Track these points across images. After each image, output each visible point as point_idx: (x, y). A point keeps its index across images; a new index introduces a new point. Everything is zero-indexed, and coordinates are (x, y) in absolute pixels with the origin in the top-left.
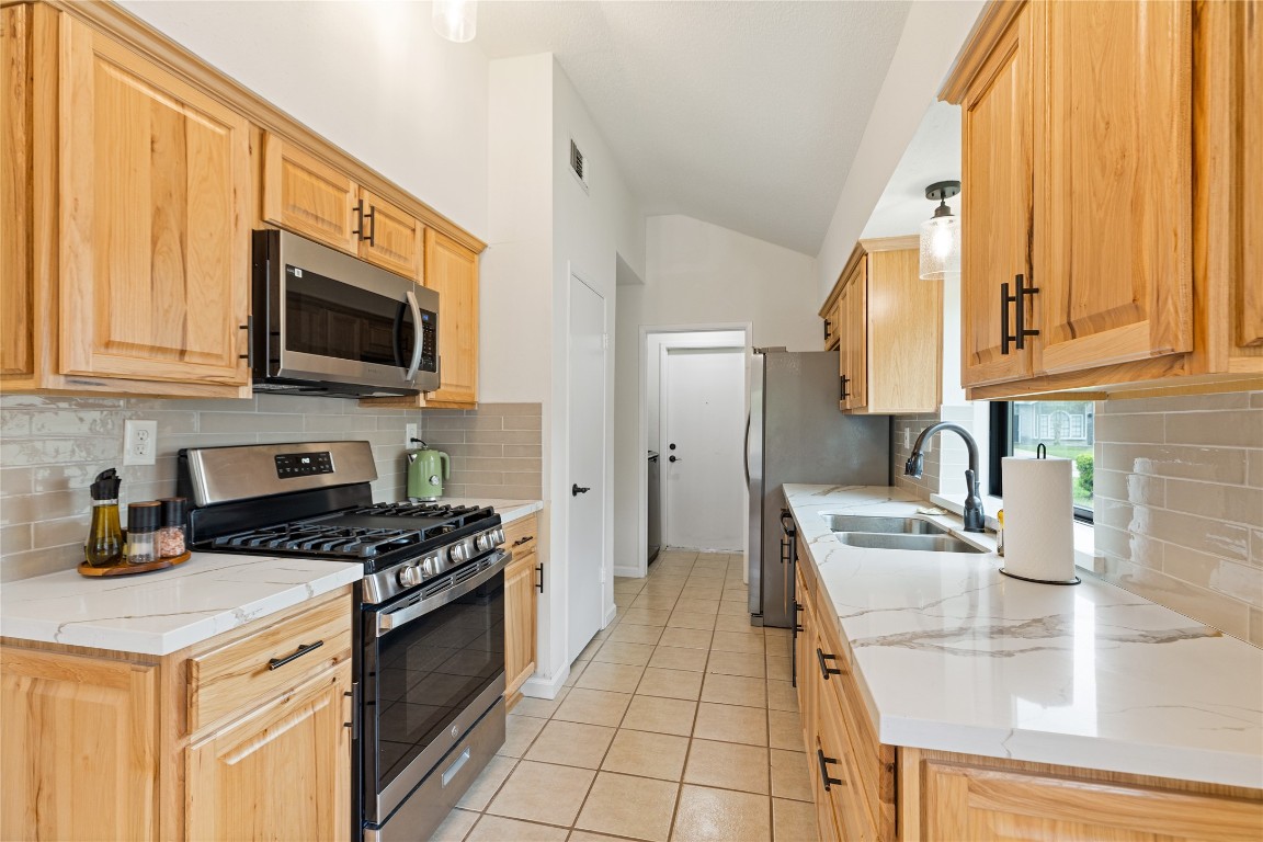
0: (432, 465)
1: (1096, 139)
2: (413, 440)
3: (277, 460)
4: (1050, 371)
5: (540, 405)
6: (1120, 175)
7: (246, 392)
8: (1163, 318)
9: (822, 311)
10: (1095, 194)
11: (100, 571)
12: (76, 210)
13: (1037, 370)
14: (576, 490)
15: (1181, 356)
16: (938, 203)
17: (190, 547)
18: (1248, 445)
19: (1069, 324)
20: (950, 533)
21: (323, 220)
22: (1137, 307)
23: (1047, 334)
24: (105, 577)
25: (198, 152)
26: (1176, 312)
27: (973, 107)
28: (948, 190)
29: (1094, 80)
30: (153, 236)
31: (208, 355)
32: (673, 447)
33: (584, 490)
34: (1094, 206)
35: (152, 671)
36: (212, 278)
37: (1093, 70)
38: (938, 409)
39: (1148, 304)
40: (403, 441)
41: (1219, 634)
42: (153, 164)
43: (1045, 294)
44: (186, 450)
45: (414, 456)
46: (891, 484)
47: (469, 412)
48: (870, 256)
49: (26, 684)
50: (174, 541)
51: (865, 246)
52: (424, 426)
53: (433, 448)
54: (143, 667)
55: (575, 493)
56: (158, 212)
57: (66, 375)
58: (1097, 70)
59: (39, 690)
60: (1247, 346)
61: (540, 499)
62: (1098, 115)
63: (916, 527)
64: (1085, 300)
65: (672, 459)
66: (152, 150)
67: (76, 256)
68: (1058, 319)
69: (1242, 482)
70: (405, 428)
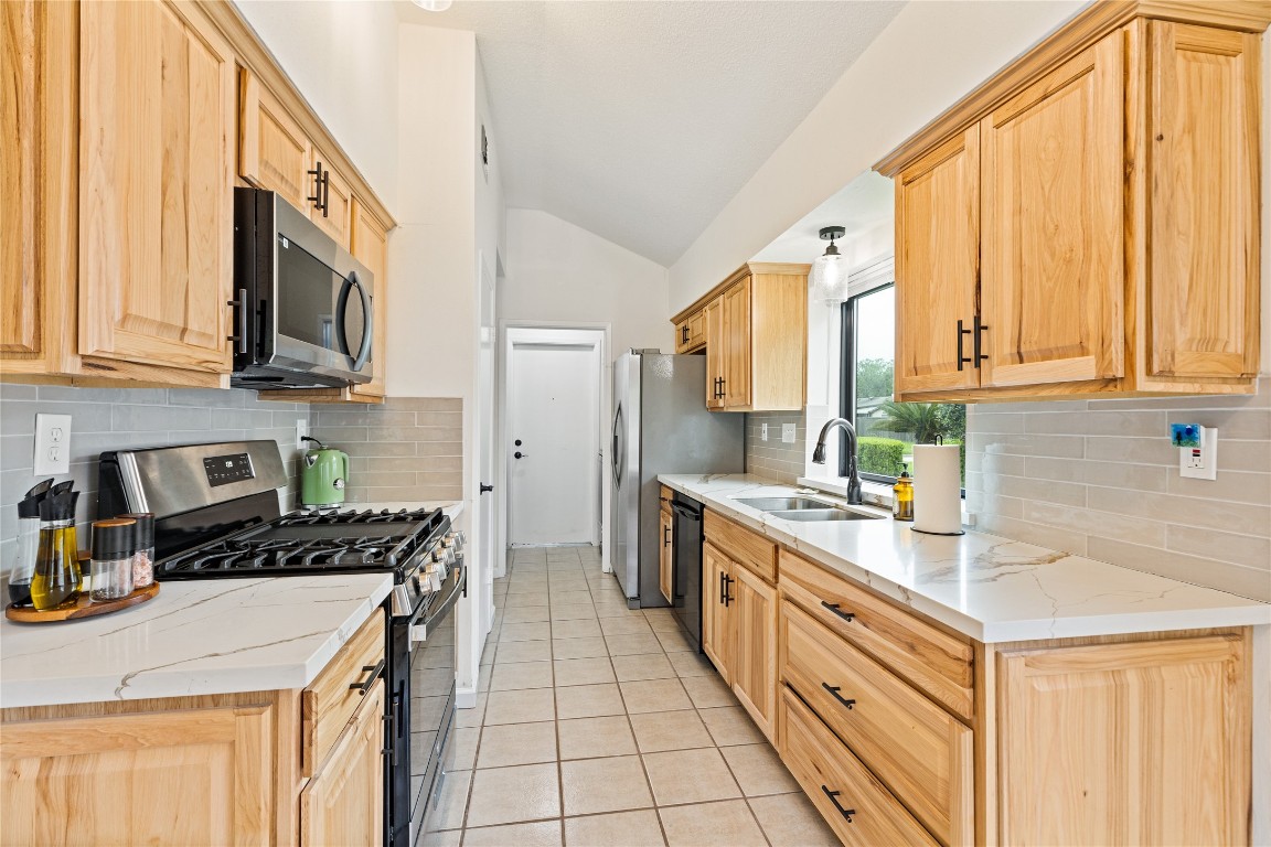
0: (335, 466)
1: (1046, 235)
2: (303, 439)
3: (206, 464)
4: (997, 383)
5: (461, 400)
6: (1069, 262)
7: (225, 382)
8: (1107, 356)
9: (675, 318)
10: (1044, 270)
11: (63, 615)
12: (102, 142)
13: (984, 384)
14: (484, 489)
15: (1114, 380)
16: (827, 243)
17: (160, 575)
18: (1087, 434)
19: (1019, 353)
20: (837, 506)
21: (287, 181)
22: (1082, 347)
23: (995, 359)
24: (70, 620)
25: (198, 85)
26: (1117, 352)
27: (906, 184)
28: (836, 234)
29: (1044, 195)
30: (163, 185)
31: (204, 334)
32: (518, 443)
33: (490, 489)
34: (1044, 279)
35: (268, 713)
36: (207, 242)
37: (1043, 188)
38: (804, 408)
39: (1092, 346)
40: (293, 439)
41: (1067, 555)
42: (163, 94)
43: (994, 331)
44: (115, 453)
45: (315, 457)
46: (745, 472)
47: (374, 406)
48: (754, 277)
49: (30, 769)
50: (141, 567)
51: (751, 268)
52: (311, 423)
53: (333, 447)
54: (253, 710)
55: (482, 491)
56: (167, 155)
57: (83, 357)
58: (1047, 190)
59: (60, 771)
60: (1155, 376)
61: (460, 498)
62: (1048, 218)
63: (799, 504)
64: (1035, 338)
65: (518, 456)
66: (163, 77)
67: (102, 203)
68: (1008, 349)
69: (1082, 457)
70: (295, 424)
